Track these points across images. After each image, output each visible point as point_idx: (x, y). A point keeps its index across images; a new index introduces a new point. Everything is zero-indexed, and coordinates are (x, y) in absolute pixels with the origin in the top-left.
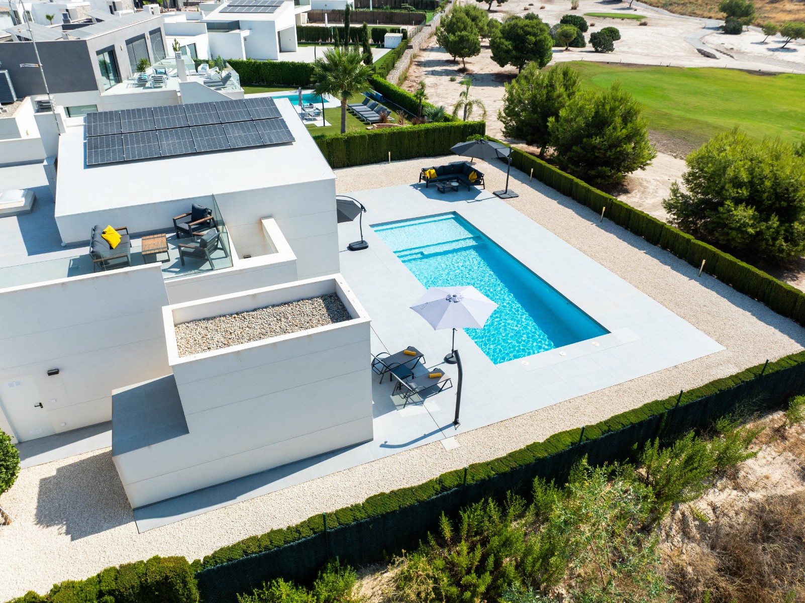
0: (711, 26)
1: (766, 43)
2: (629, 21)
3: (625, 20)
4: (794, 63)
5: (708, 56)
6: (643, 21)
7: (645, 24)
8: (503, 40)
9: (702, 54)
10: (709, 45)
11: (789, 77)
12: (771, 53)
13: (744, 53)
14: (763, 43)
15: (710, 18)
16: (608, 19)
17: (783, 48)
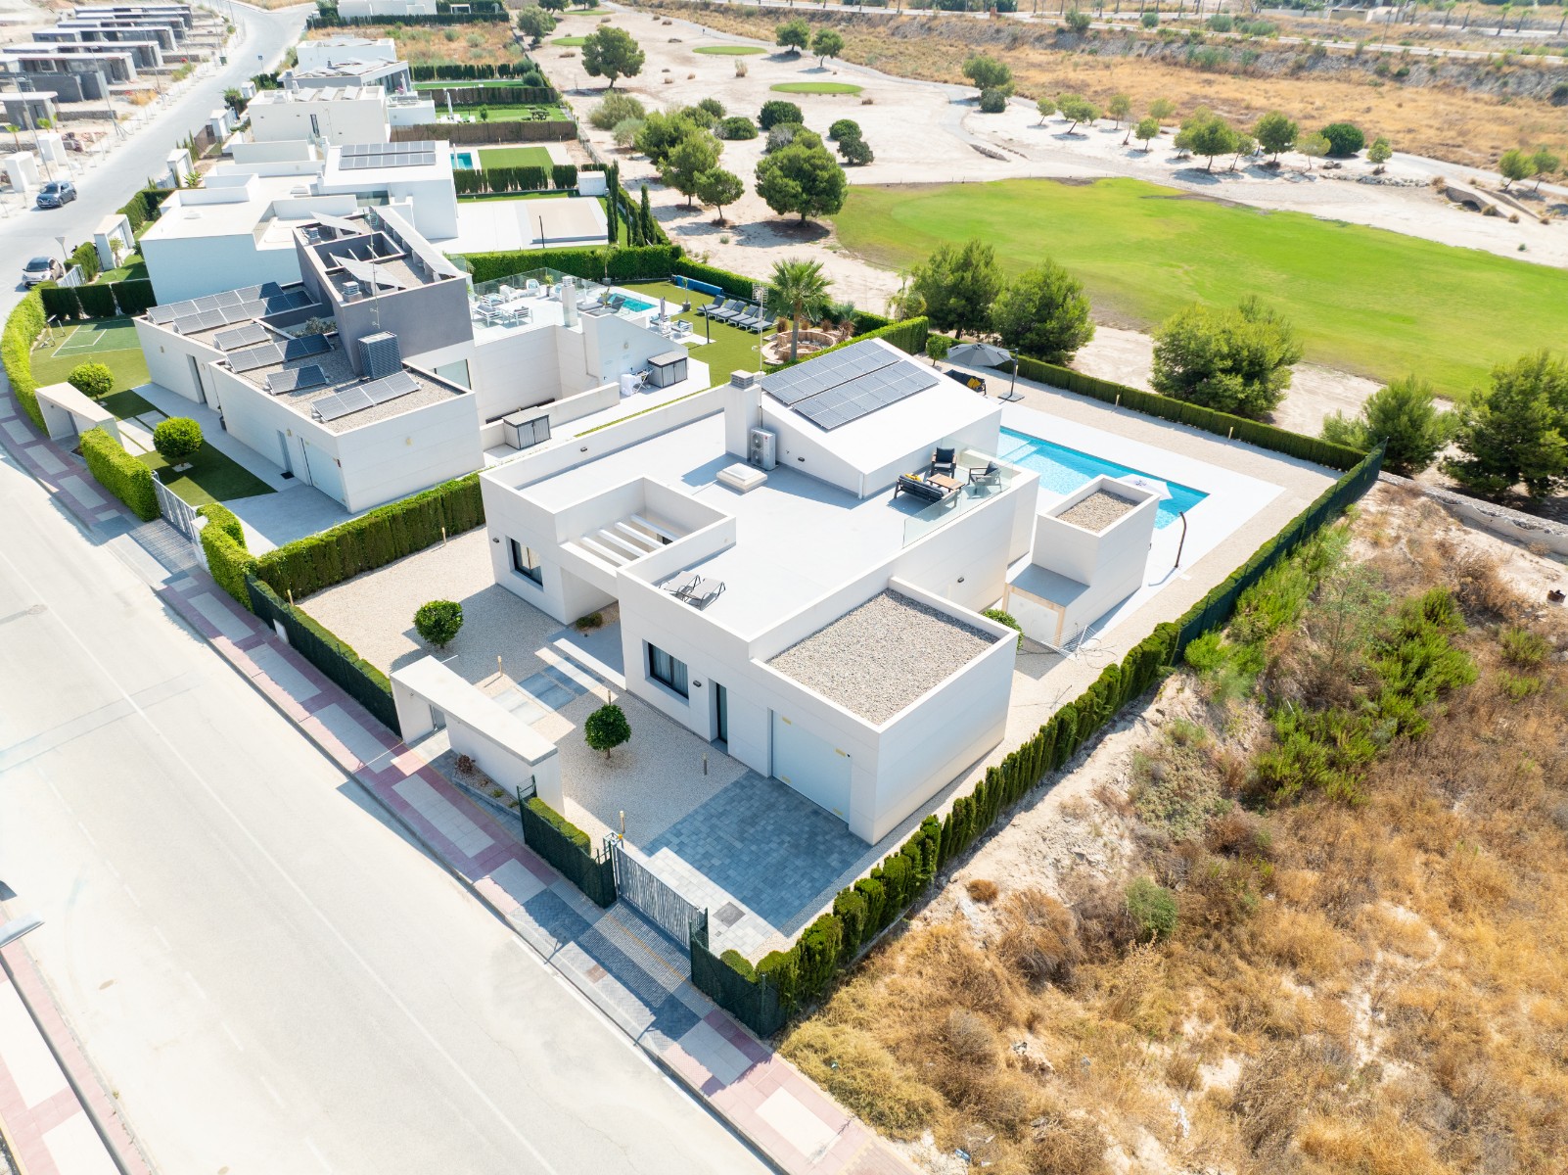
0: (958, 99)
1: (1045, 126)
2: (844, 98)
3: (838, 96)
4: (1096, 158)
5: (992, 157)
6: (865, 96)
7: (869, 102)
8: (786, 180)
9: (982, 152)
10: (980, 136)
11: (1108, 185)
12: (1060, 143)
13: (1029, 145)
14: (1040, 126)
15: (946, 82)
16: (811, 95)
17: (1069, 133)
